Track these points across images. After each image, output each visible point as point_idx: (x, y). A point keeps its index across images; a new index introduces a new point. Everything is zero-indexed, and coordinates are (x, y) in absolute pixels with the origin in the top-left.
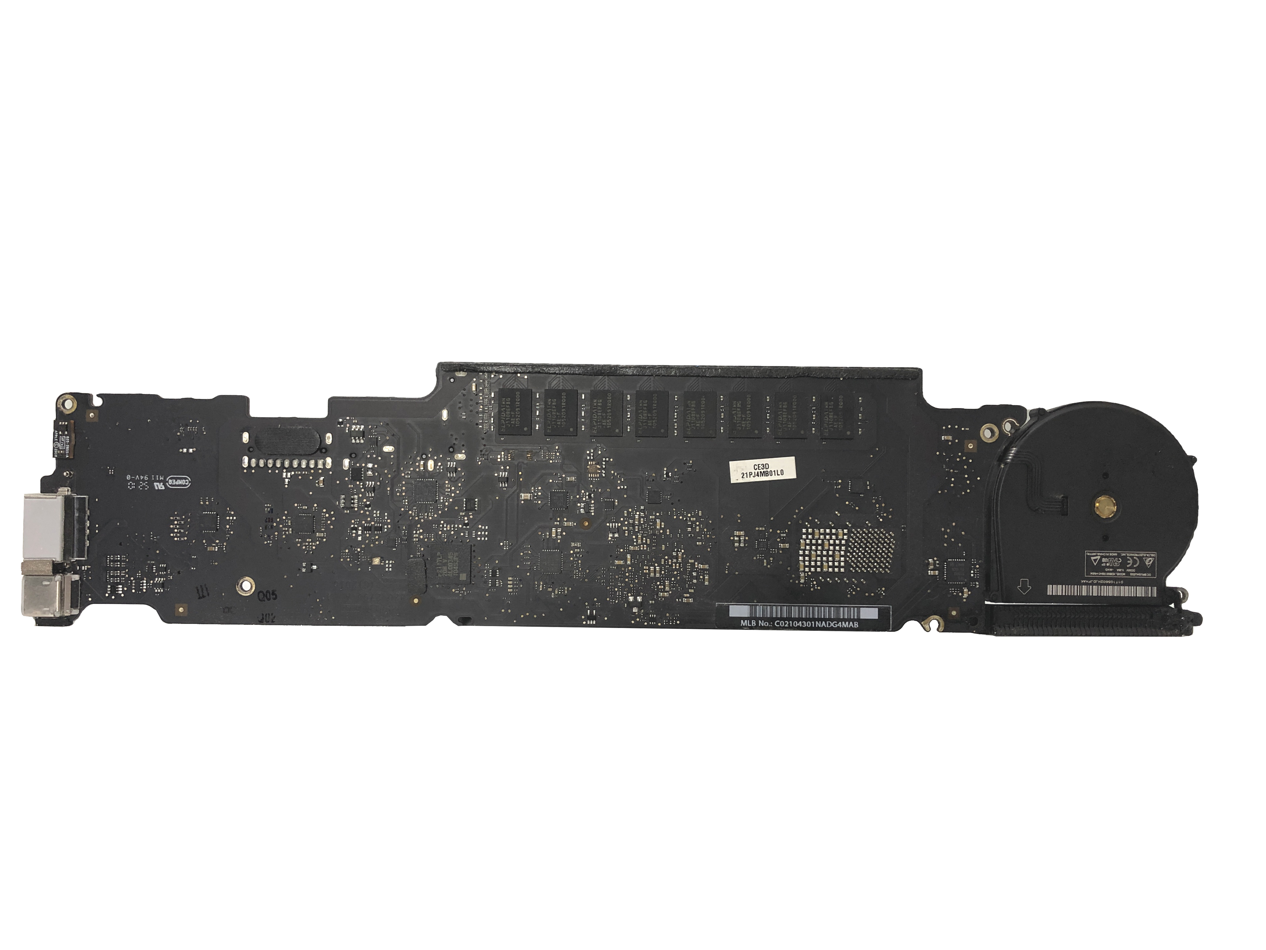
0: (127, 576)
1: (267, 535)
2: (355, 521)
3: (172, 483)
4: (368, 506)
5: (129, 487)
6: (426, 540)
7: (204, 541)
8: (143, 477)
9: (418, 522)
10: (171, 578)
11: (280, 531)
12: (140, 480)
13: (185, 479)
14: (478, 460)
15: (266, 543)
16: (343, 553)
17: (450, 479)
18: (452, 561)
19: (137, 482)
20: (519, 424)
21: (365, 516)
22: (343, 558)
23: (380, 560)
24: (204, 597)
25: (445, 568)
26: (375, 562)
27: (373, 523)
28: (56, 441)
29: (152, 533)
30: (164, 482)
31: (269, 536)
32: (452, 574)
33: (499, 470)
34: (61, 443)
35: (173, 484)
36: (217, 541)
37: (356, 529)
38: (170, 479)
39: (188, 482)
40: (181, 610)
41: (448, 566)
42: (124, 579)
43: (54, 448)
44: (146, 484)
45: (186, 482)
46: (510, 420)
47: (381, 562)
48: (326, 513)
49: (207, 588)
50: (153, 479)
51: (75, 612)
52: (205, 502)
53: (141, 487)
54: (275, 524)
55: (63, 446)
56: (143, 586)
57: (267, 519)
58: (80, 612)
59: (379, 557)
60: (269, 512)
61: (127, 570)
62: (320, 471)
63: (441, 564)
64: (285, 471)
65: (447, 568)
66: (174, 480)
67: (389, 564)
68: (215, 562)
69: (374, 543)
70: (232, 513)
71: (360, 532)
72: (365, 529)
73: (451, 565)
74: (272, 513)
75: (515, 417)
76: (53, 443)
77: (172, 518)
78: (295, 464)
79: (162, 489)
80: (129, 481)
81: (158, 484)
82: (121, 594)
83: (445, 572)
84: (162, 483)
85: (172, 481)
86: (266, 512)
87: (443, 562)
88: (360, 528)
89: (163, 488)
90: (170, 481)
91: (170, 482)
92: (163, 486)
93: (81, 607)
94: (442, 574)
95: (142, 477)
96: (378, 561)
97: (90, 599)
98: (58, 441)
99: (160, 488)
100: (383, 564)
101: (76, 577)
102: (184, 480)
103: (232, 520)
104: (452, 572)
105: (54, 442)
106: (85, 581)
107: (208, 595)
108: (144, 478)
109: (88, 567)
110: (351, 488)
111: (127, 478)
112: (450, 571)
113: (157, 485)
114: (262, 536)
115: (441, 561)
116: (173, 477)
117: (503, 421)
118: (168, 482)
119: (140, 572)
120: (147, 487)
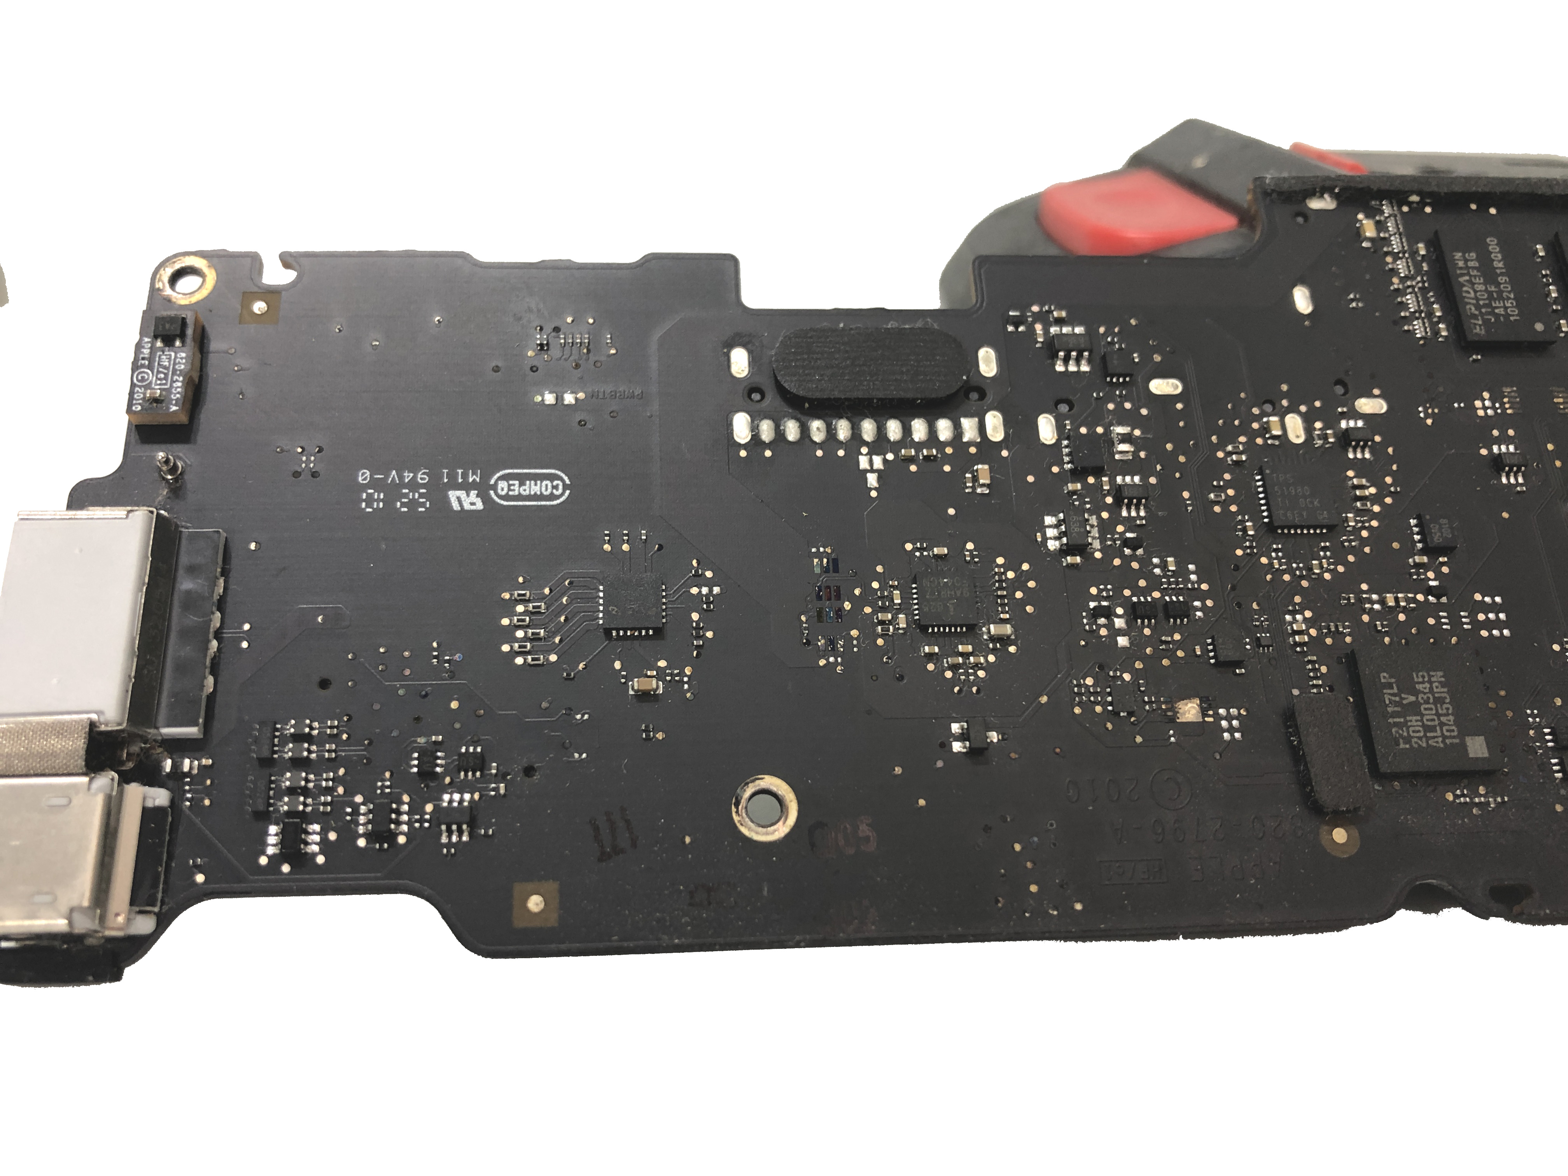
0: (341, 790)
1: (823, 637)
2: (1100, 591)
3: (509, 490)
4: (1133, 545)
5: (364, 505)
6: (1329, 641)
7: (617, 665)
8: (412, 475)
9: (1294, 588)
10: (502, 791)
11: (868, 627)
12: (403, 485)
13: (552, 478)
14: (1422, 415)
15: (822, 662)
16: (1079, 686)
17: (1361, 467)
18: (1431, 701)
19: (393, 492)
20: (1517, 315)
21: (1126, 577)
22: (1080, 704)
23: (1200, 706)
24: (617, 851)
25: (1413, 720)
26: (1184, 714)
27: (1156, 595)
28: (143, 366)
29: (435, 645)
30: (483, 488)
31: (832, 643)
32: (1440, 739)
33: (1490, 442)
34: (159, 372)
35: (511, 493)
36: (662, 664)
37: (1109, 613)
38: (500, 478)
39: (561, 487)
40: (535, 903)
41: (1422, 715)
42: (329, 798)
43: (133, 385)
44: (421, 495)
45: (556, 487)
46: (1488, 305)
47: (1204, 713)
48: (1007, 567)
49: (627, 822)
50: (446, 480)
51: (144, 925)
52: (616, 547)
53: (403, 505)
54: (847, 606)
55: (166, 378)
56: (398, 823)
57: (820, 590)
58: (163, 922)
59: (1194, 696)
60: (826, 570)
61: (342, 771)
62: (973, 450)
63: (1399, 709)
64: (864, 450)
65: (1422, 720)
66: (517, 482)
67: (1229, 718)
68: (656, 731)
69: (1171, 655)
70: (709, 574)
71: (1119, 623)
72: (1134, 612)
73: (1431, 709)
74: (836, 570)
75: (1500, 298)
76: (133, 371)
77: (506, 596)
78: (894, 429)
79: (473, 508)
80: (365, 487)
81: (462, 494)
82: (314, 855)
83: (1418, 735)
84: (476, 492)
85: (509, 485)
86: (817, 570)
87: (1405, 702)
88: (1120, 611)
89: (479, 506)
90: (503, 484)
91: (503, 489)
92: (479, 499)
93: (165, 908)
94: (1408, 740)
95: (408, 476)
96: (1193, 712)
97: (200, 878)
98: (150, 367)
99: (467, 507)
100: (1211, 719)
101: (160, 797)
102: (548, 482)
103: (707, 596)
104: (1439, 733)
105: (135, 367)
106: (187, 812)
107: (634, 845)
108: (415, 477)
109: (204, 762)
110: (1074, 492)
111: (360, 479)
112: (1432, 729)
113: (459, 499)
114: (808, 643)
115: (1397, 699)
116: (509, 474)
117: (1473, 308)
118: (494, 487)
119: (388, 775)
120: (423, 505)
